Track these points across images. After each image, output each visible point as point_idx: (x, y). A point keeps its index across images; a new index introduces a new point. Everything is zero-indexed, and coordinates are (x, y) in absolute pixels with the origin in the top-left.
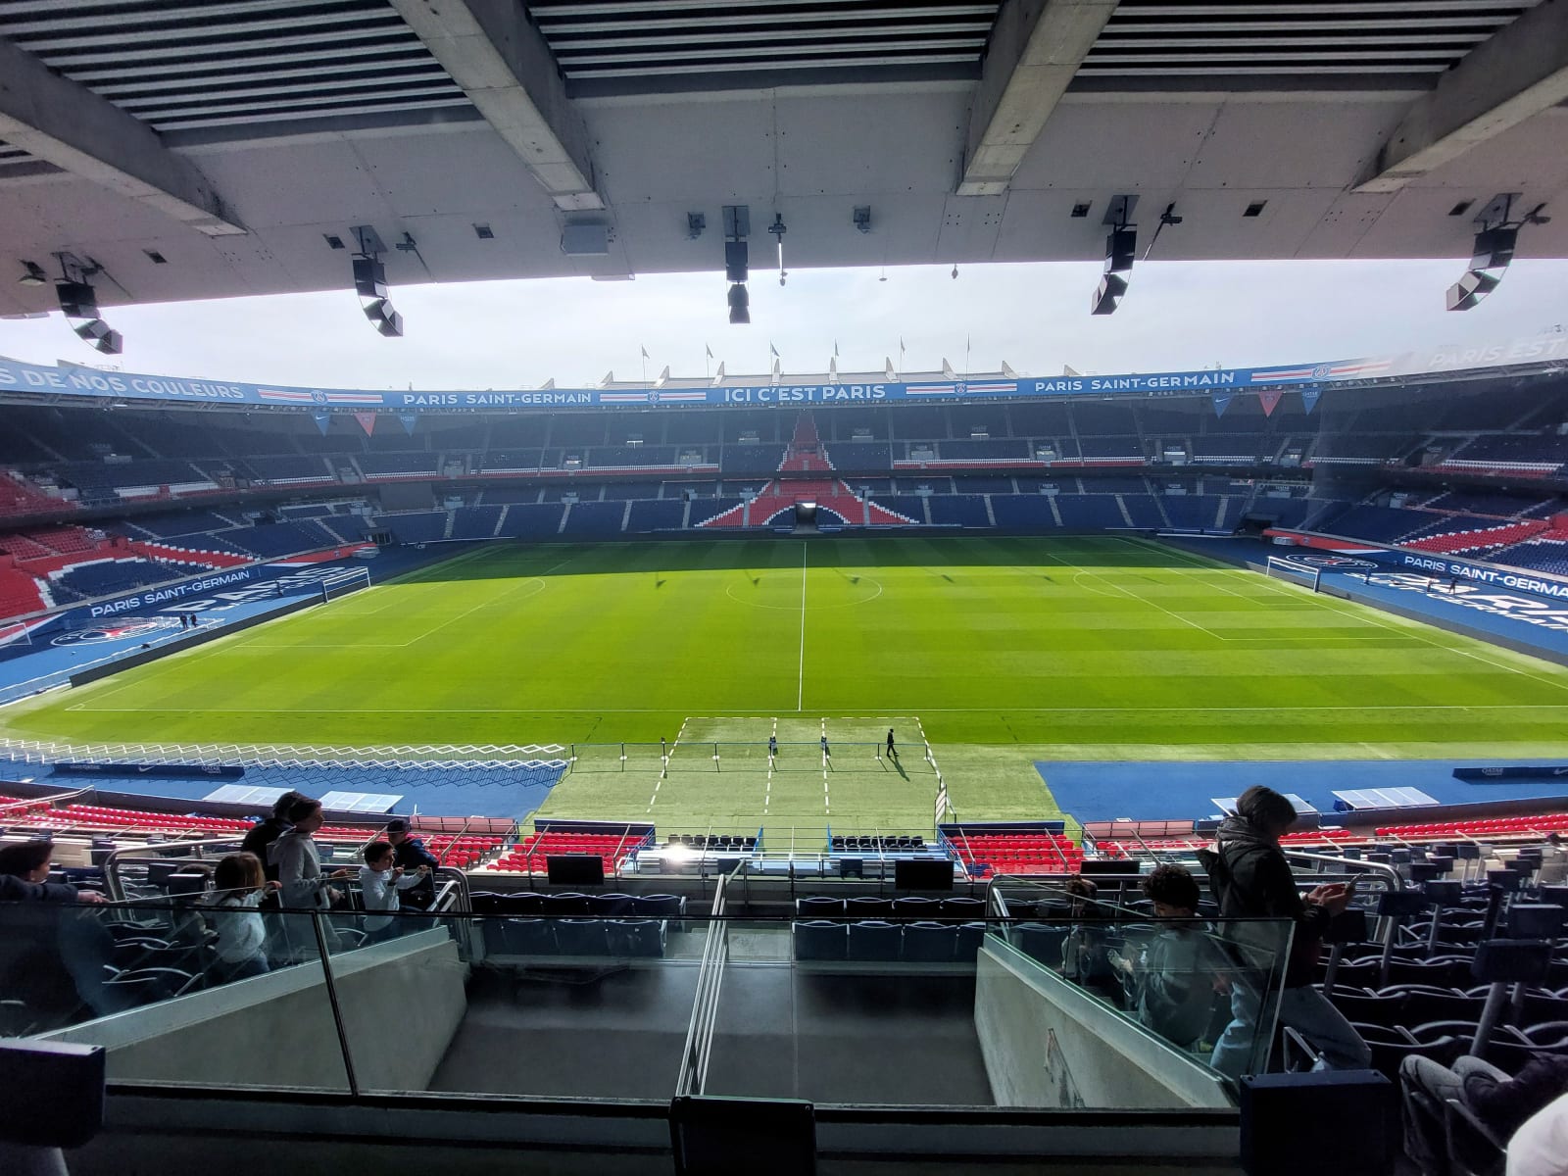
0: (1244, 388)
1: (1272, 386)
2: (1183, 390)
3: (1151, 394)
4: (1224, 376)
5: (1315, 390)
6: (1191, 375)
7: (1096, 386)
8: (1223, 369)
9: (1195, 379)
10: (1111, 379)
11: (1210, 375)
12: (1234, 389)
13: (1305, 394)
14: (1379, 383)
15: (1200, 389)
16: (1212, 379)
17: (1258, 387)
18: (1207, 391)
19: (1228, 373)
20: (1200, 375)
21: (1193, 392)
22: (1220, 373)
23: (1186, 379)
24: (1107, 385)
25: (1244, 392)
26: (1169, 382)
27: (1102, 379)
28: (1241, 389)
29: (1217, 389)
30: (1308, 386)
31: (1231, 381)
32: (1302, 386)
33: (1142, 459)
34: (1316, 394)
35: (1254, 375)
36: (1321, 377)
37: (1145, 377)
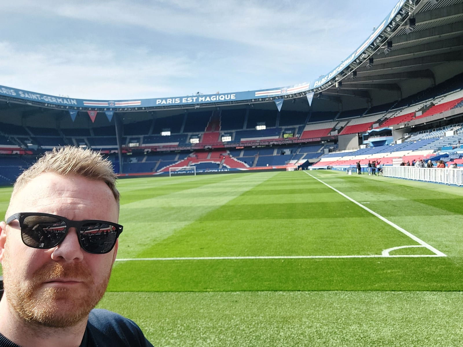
0: (82, 108)
1: (93, 109)
2: (58, 106)
3: (46, 105)
4: (72, 101)
5: (111, 111)
6: (59, 98)
7: (22, 96)
8: (70, 97)
9: (61, 100)
10: (28, 92)
11: (67, 99)
12: (78, 108)
13: (107, 113)
14: (138, 110)
15: (65, 106)
16: (67, 101)
17: (87, 108)
18: (67, 107)
19: (73, 99)
20: (63, 99)
21: (62, 107)
22: (70, 99)
23: (58, 100)
24: (27, 96)
25: (82, 110)
26: (52, 100)
27: (24, 92)
28: (81, 109)
29: (72, 107)
30: (108, 109)
31: (76, 104)
32: (105, 109)
33: (17, 147)
34: (112, 113)
35: (84, 102)
36: (112, 106)
37: (42, 95)
